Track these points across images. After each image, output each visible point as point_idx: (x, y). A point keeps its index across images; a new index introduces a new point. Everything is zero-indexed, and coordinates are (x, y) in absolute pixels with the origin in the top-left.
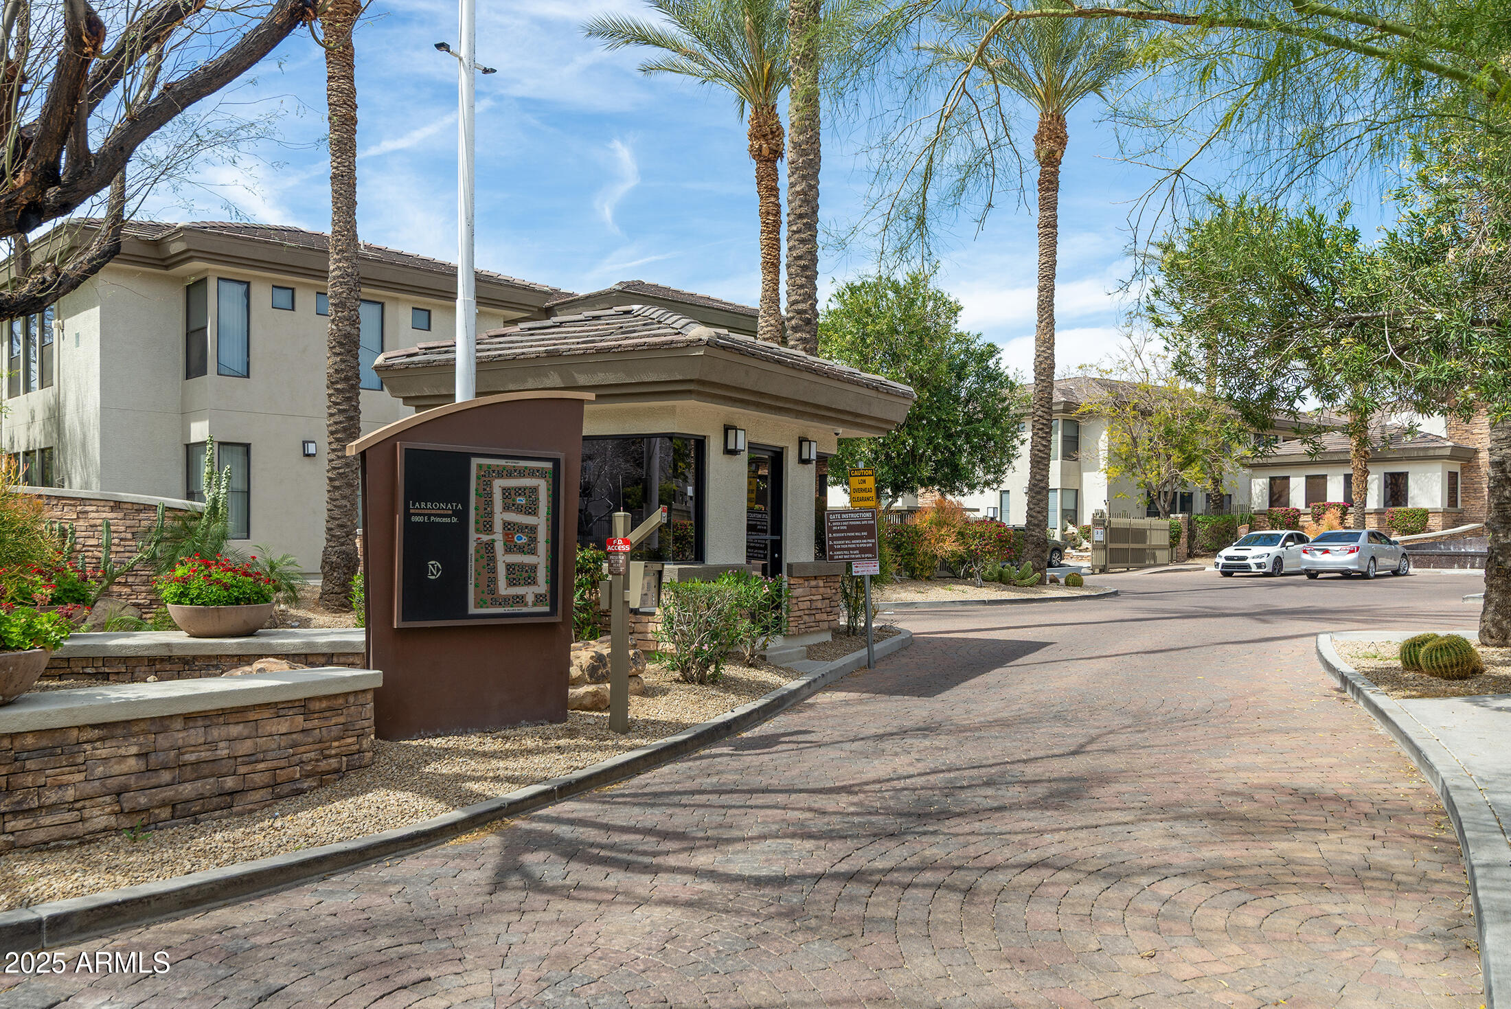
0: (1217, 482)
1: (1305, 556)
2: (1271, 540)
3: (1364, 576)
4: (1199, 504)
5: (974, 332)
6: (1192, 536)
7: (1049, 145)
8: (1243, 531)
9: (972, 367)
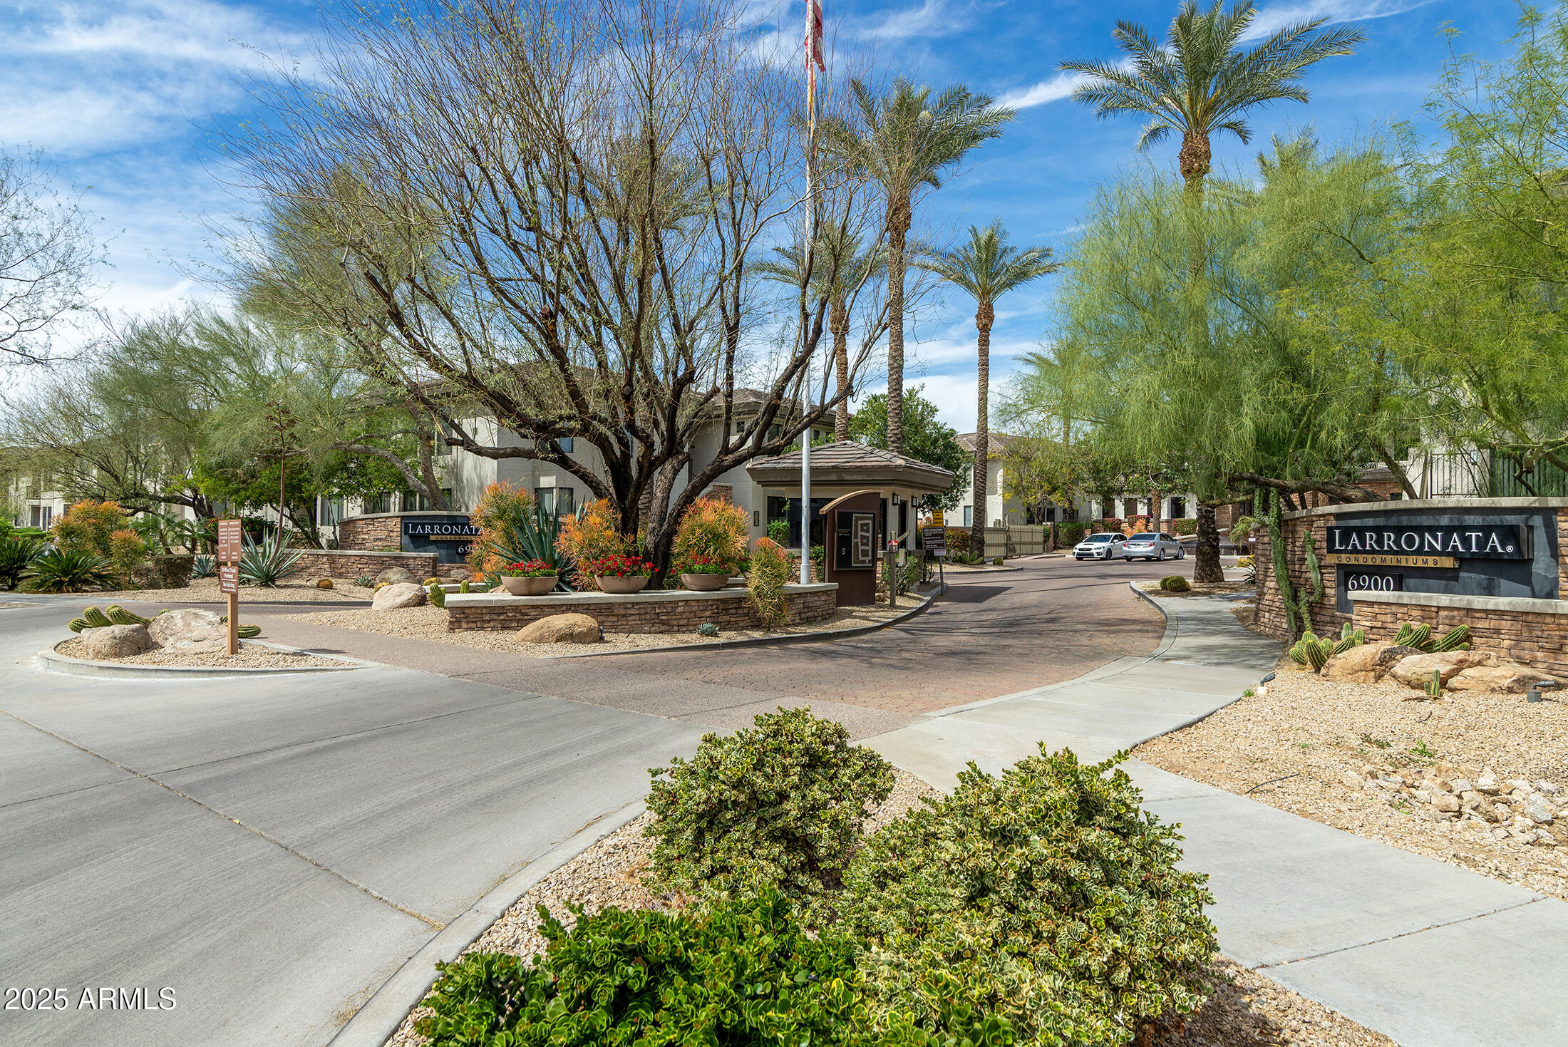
0: (1071, 502)
1: (1125, 548)
2: (1105, 539)
3: (1159, 559)
4: (1059, 516)
5: (942, 422)
6: (1056, 536)
7: (985, 321)
8: (1088, 533)
9: (941, 442)
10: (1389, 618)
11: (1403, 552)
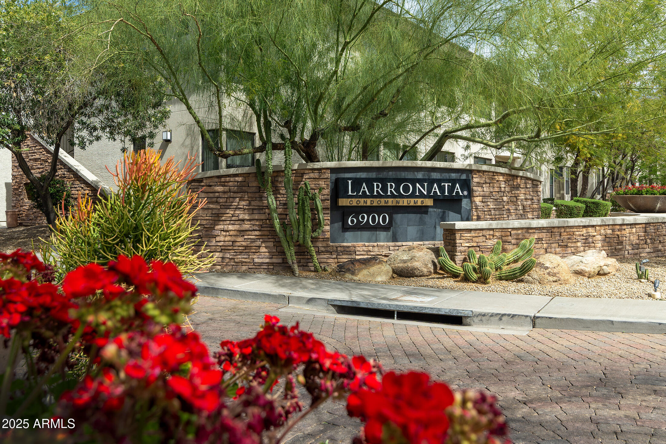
10: (481, 239)
11: (401, 196)
